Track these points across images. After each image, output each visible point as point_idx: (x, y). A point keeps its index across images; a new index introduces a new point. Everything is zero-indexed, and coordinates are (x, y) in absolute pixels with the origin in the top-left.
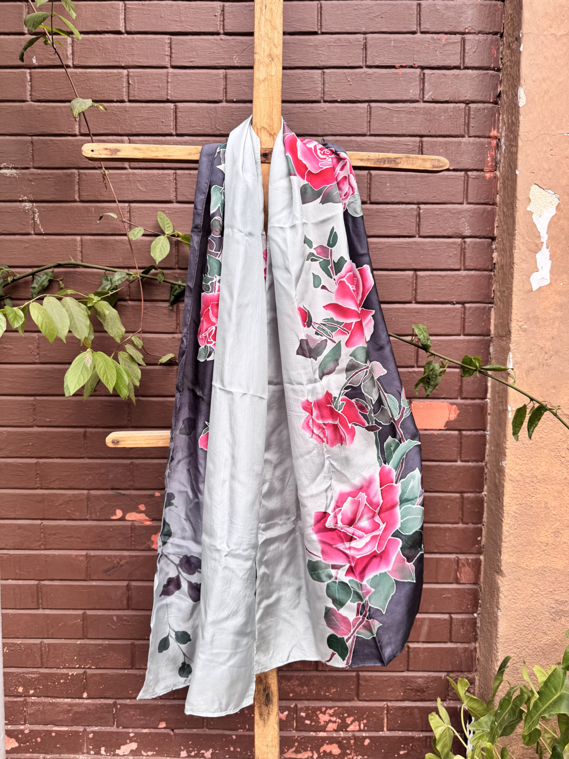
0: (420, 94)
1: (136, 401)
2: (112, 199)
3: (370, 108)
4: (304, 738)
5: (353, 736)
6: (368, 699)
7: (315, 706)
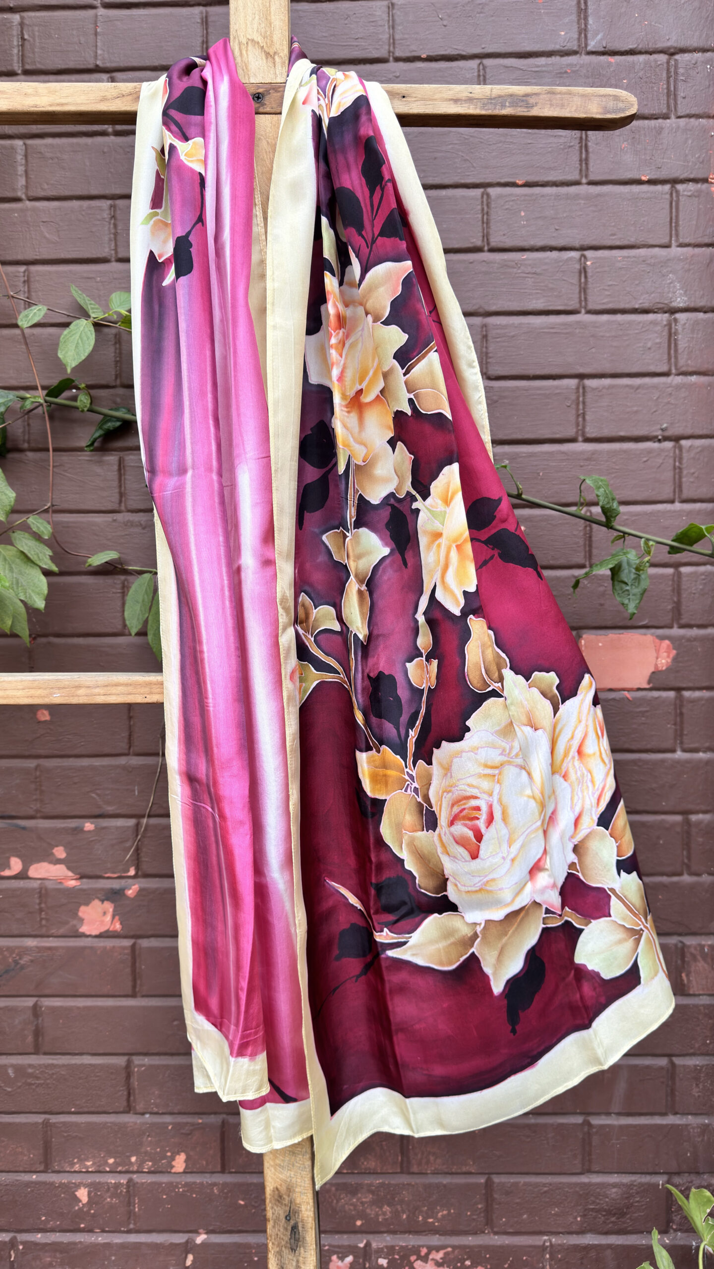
0: (579, 39)
3: (484, 68)
6: (511, 1230)
7: (407, 1246)
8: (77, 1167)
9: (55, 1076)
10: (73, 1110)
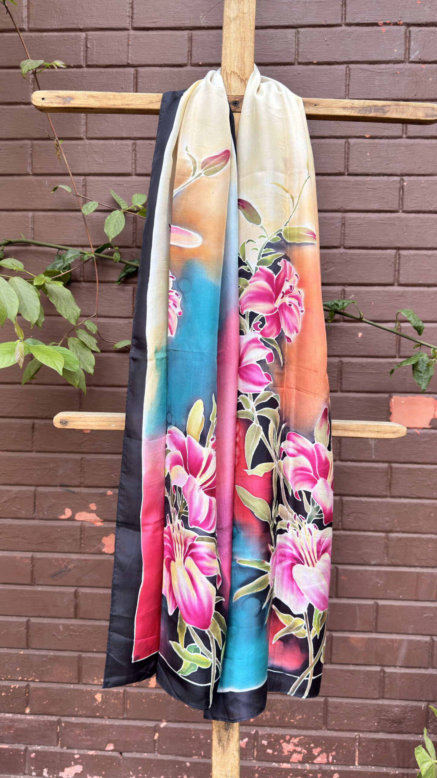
0: (405, 54)
1: (87, 391)
2: (66, 172)
3: (350, 69)
4: (266, 769)
5: (320, 769)
6: (337, 728)
7: (278, 734)
8: (96, 682)
9: (85, 631)
10: (95, 650)
